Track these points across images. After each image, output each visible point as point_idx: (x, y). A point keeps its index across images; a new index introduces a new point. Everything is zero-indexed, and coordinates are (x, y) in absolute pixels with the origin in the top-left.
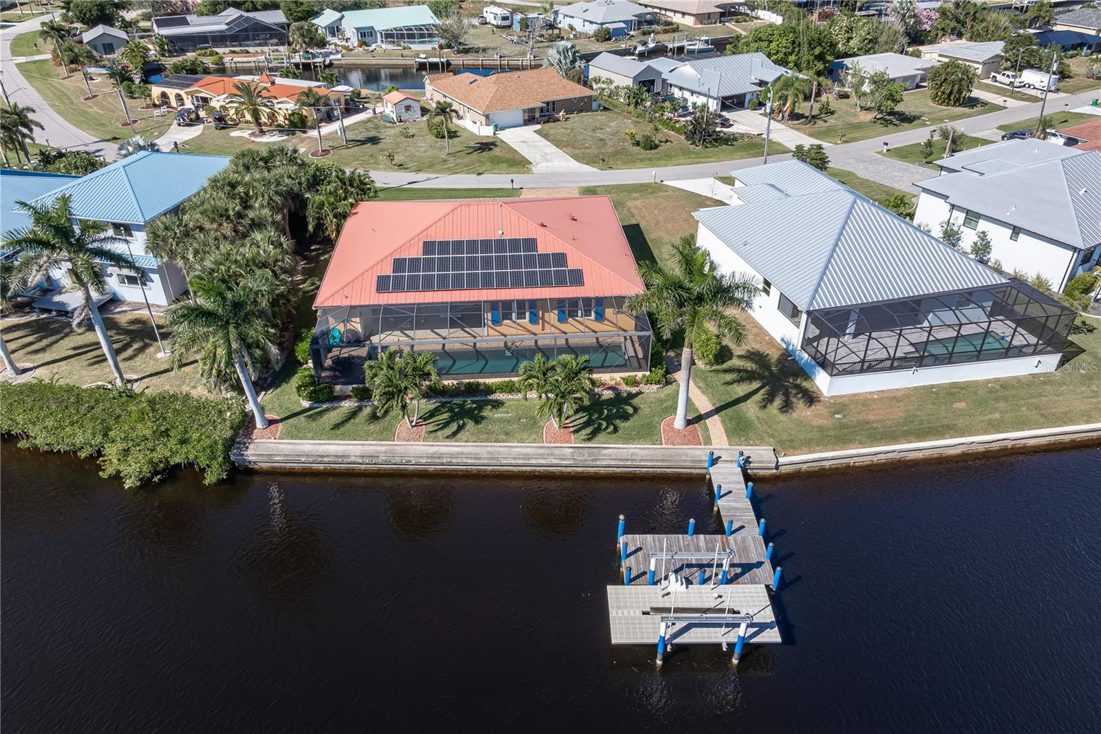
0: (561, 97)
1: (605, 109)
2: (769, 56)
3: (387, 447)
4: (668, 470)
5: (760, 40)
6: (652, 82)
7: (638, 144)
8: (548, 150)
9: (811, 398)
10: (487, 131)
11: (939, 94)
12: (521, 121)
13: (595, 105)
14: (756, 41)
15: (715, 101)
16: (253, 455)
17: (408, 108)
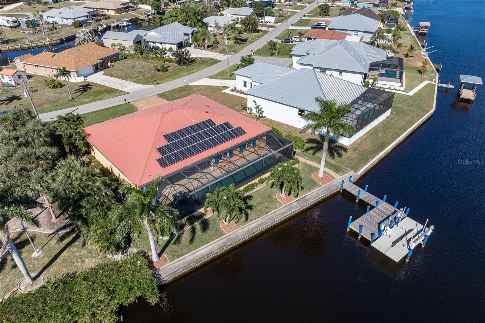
0: (106, 56)
1: (125, 58)
2: (179, 22)
3: (226, 238)
4: (328, 195)
5: (172, 16)
6: (140, 41)
7: (159, 70)
8: (120, 82)
9: (345, 149)
10: (81, 79)
11: (248, 29)
12: (93, 71)
13: (120, 57)
14: (170, 17)
15: (175, 46)
16: (166, 276)
17: (20, 77)
